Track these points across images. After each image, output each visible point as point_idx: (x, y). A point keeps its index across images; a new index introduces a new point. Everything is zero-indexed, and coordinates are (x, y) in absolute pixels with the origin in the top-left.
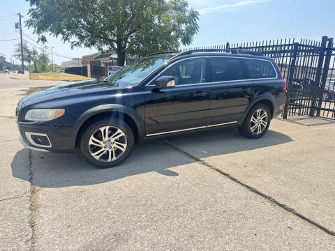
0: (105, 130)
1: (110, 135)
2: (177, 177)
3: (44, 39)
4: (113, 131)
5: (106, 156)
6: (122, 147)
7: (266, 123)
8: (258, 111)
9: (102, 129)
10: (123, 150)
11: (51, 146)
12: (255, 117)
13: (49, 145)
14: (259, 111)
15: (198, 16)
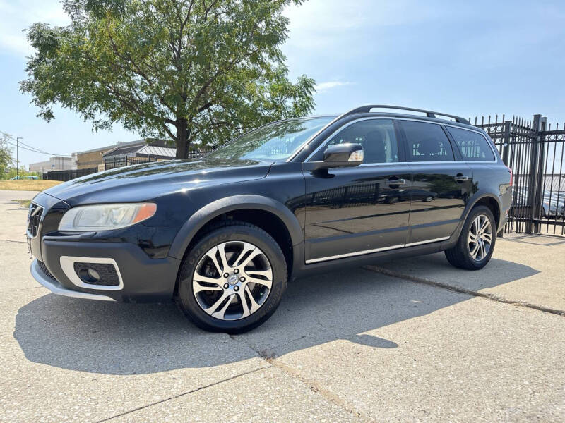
0: (218, 255)
1: (231, 263)
2: (397, 349)
3: (49, 115)
4: (234, 250)
5: (236, 308)
6: (263, 278)
7: (490, 236)
8: (475, 221)
9: (212, 254)
10: (269, 284)
11: (120, 287)
12: (473, 231)
13: (118, 284)
14: (477, 220)
15: (314, 86)
